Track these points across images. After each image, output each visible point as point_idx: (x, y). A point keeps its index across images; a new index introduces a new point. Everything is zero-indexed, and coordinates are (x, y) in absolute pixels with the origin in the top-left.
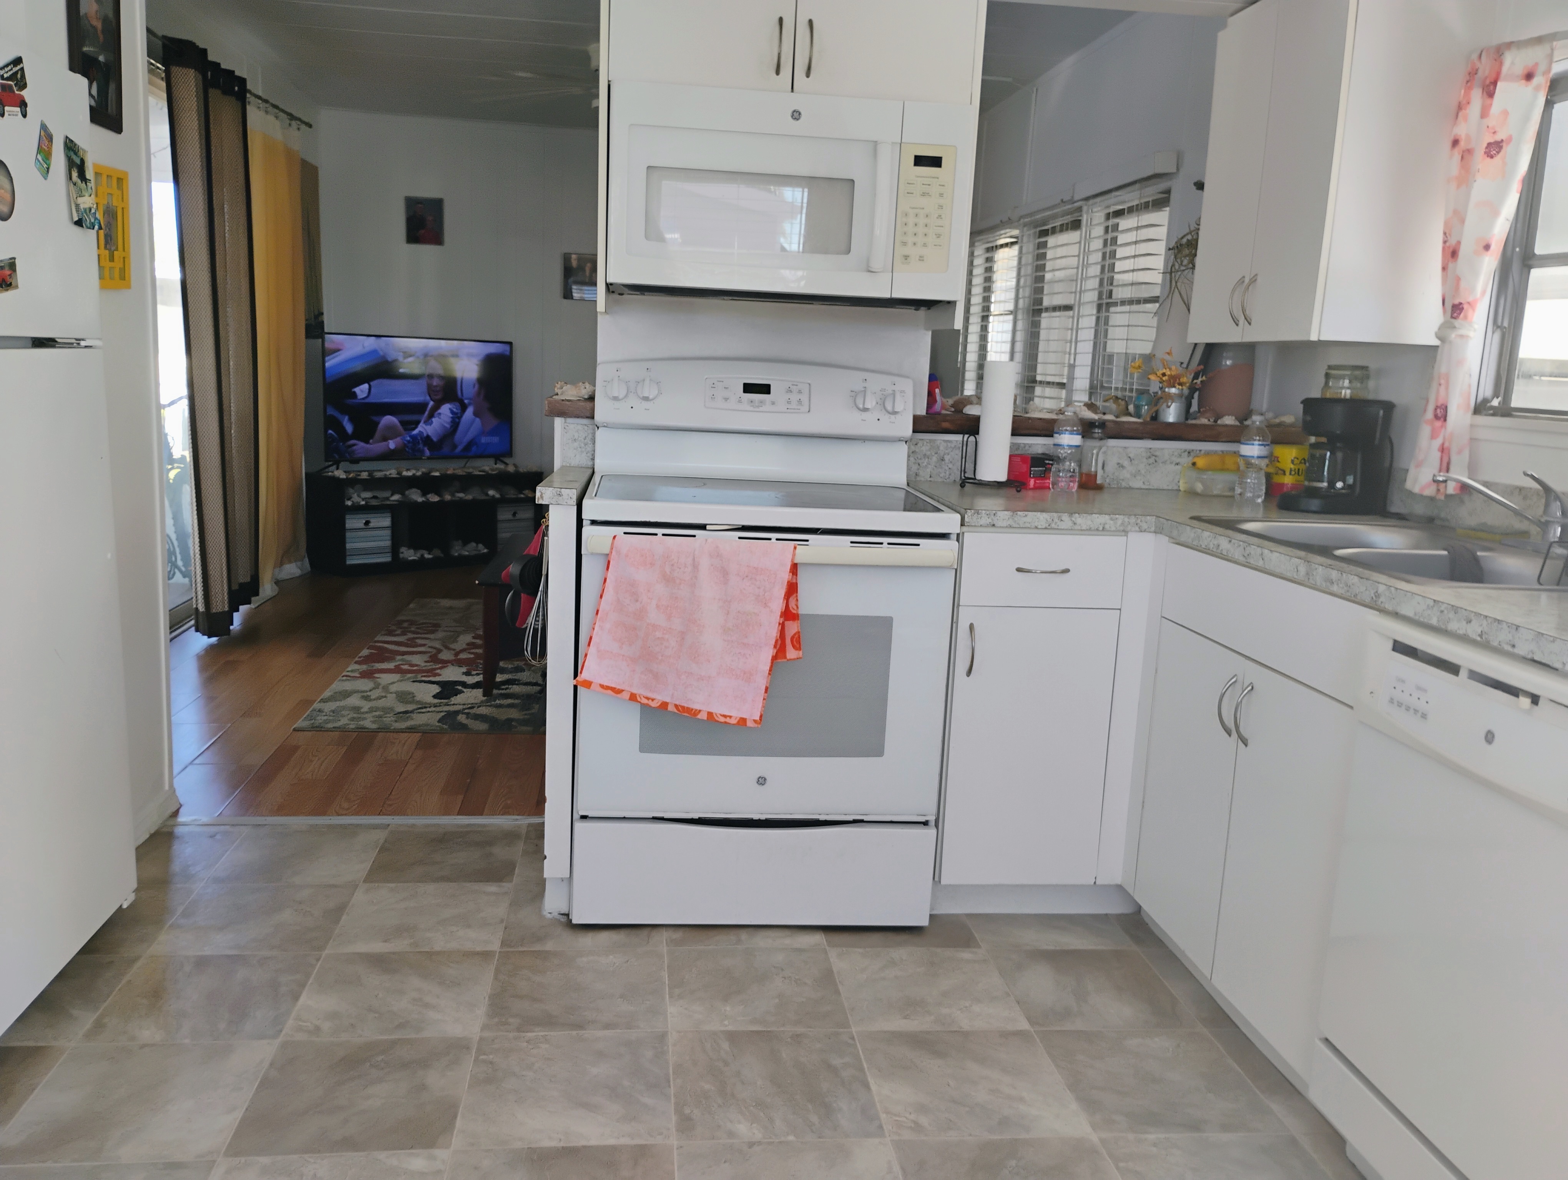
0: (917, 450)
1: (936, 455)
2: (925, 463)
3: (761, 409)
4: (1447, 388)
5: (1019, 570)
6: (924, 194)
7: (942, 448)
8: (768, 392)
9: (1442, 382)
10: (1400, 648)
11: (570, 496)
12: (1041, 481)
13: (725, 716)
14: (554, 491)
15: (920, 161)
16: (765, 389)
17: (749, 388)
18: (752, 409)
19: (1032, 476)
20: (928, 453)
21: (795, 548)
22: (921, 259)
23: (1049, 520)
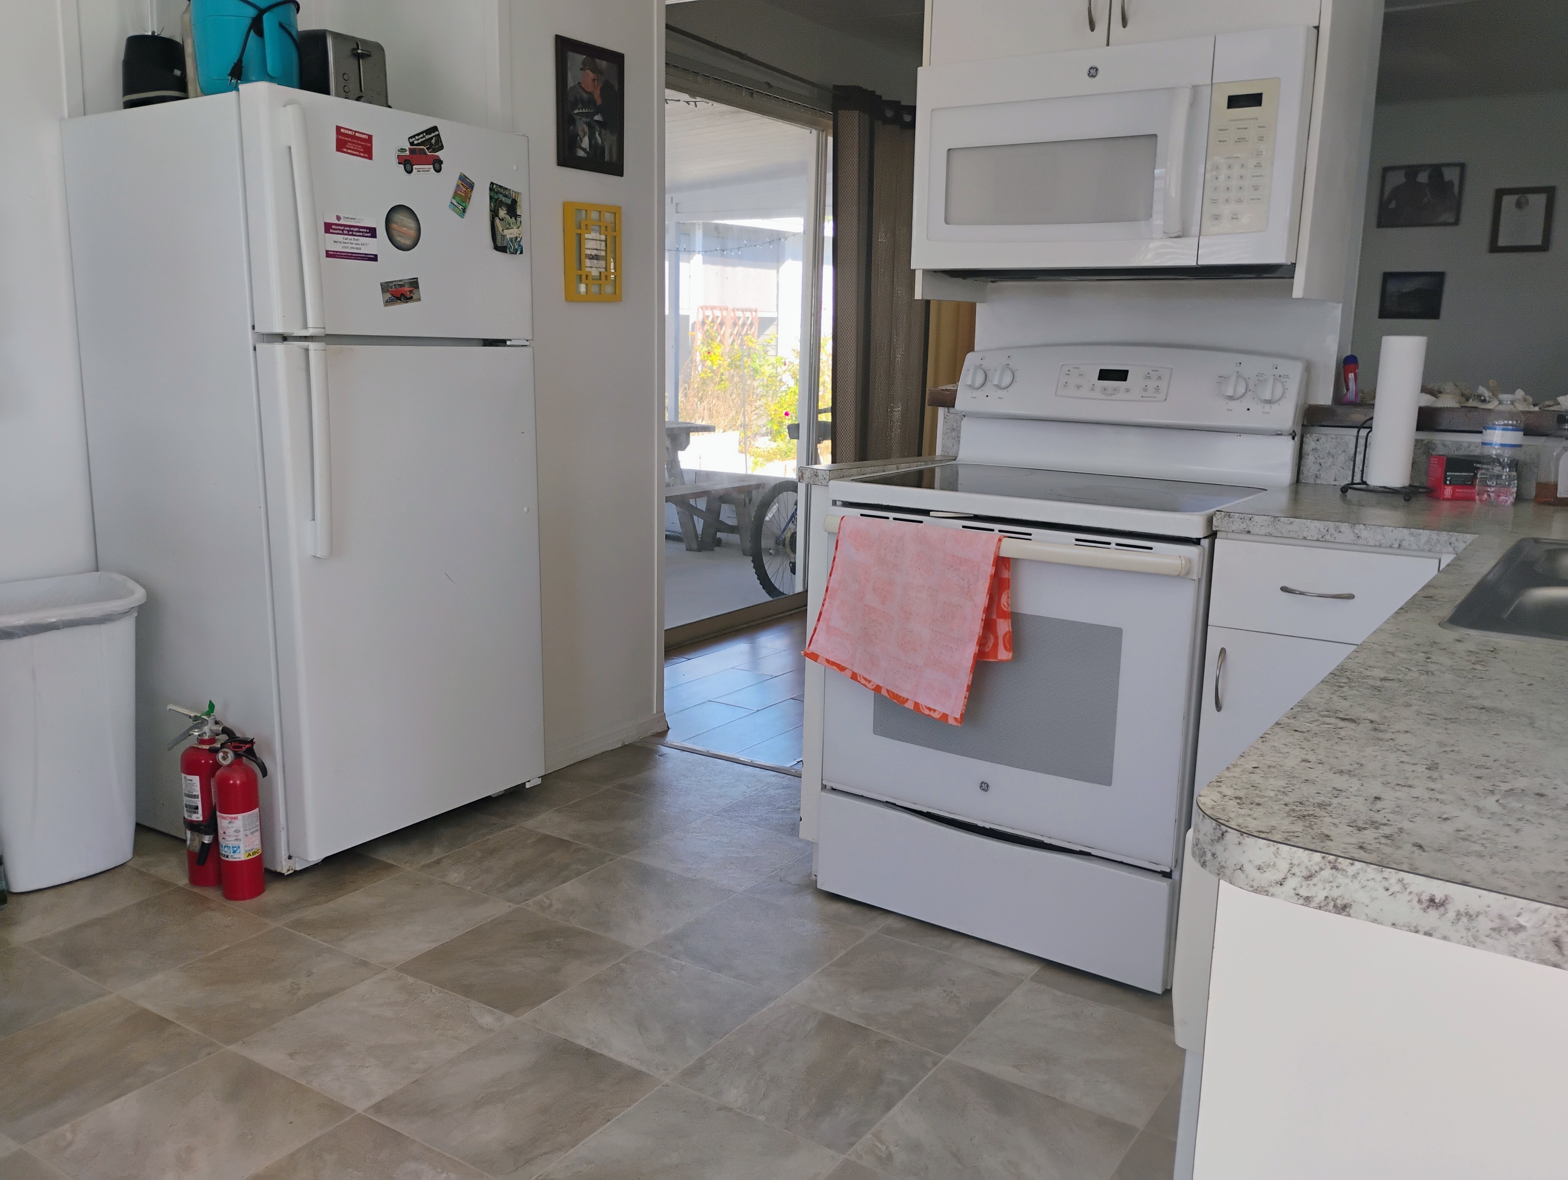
0: (1319, 448)
2: (1329, 464)
3: (1114, 397)
5: (1284, 589)
6: (1240, 140)
8: (1125, 379)
12: (1465, 490)
13: (930, 709)
14: (811, 472)
15: (1234, 102)
16: (1121, 375)
17: (1105, 375)
18: (1103, 397)
20: (1333, 451)
21: (1000, 540)
22: (1235, 217)
23: (1322, 530)
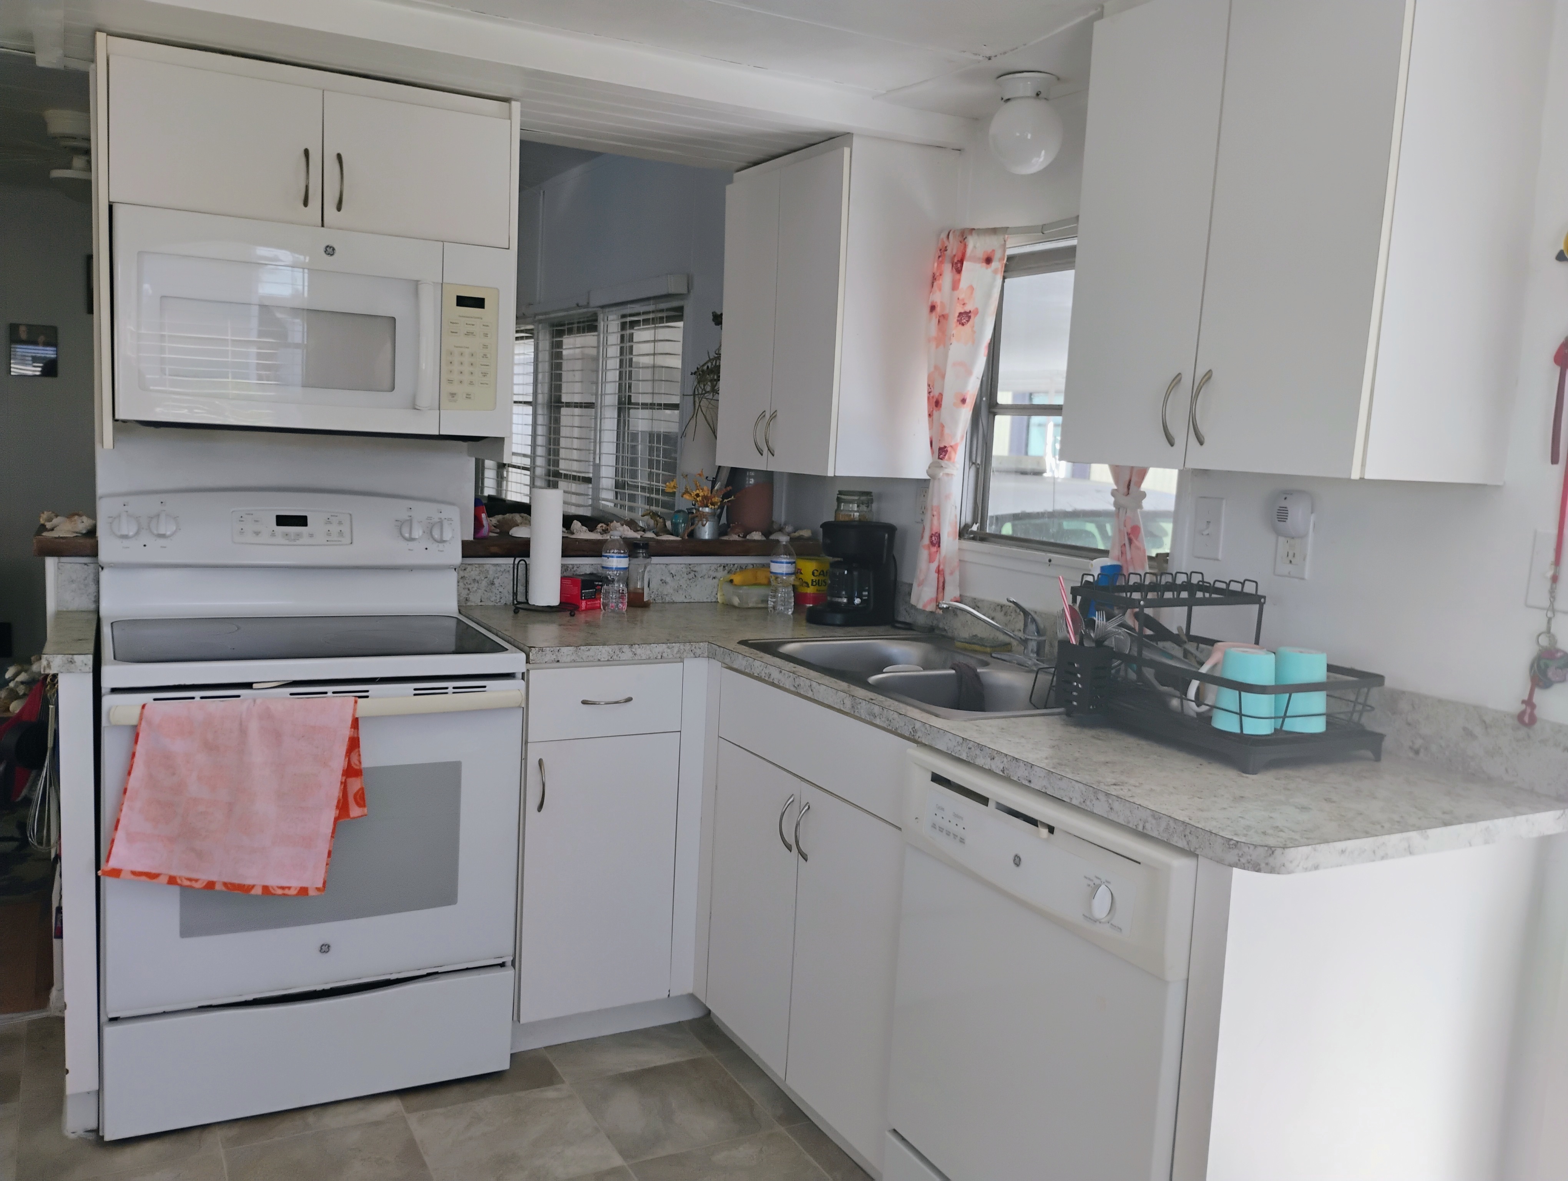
0: (466, 576)
1: (486, 579)
2: (475, 588)
3: (298, 542)
4: (939, 519)
5: (584, 702)
6: (468, 334)
7: (491, 572)
8: (305, 524)
9: (935, 513)
10: (937, 779)
11: (85, 662)
12: (592, 602)
13: (283, 888)
14: (64, 659)
15: (462, 301)
16: (301, 521)
17: (282, 521)
18: (287, 542)
19: (583, 598)
20: (478, 578)
21: (356, 702)
22: (468, 396)
23: (611, 652)
